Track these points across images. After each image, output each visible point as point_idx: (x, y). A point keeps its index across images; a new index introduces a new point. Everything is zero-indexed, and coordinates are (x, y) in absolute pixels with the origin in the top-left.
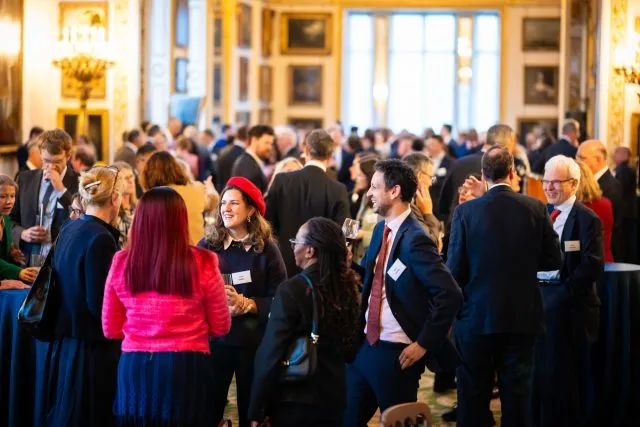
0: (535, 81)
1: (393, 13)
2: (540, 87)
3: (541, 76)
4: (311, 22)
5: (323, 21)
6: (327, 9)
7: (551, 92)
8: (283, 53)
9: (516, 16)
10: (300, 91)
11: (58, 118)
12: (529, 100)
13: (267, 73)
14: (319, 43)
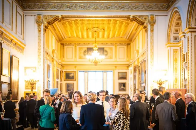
0: (121, 86)
1: (89, 71)
2: (122, 87)
3: (122, 85)
4: (71, 73)
5: (74, 73)
6: (74, 70)
7: (124, 88)
8: (64, 80)
9: (116, 72)
10: (68, 89)
11: (24, 94)
12: (120, 90)
13: (61, 84)
14: (73, 78)
